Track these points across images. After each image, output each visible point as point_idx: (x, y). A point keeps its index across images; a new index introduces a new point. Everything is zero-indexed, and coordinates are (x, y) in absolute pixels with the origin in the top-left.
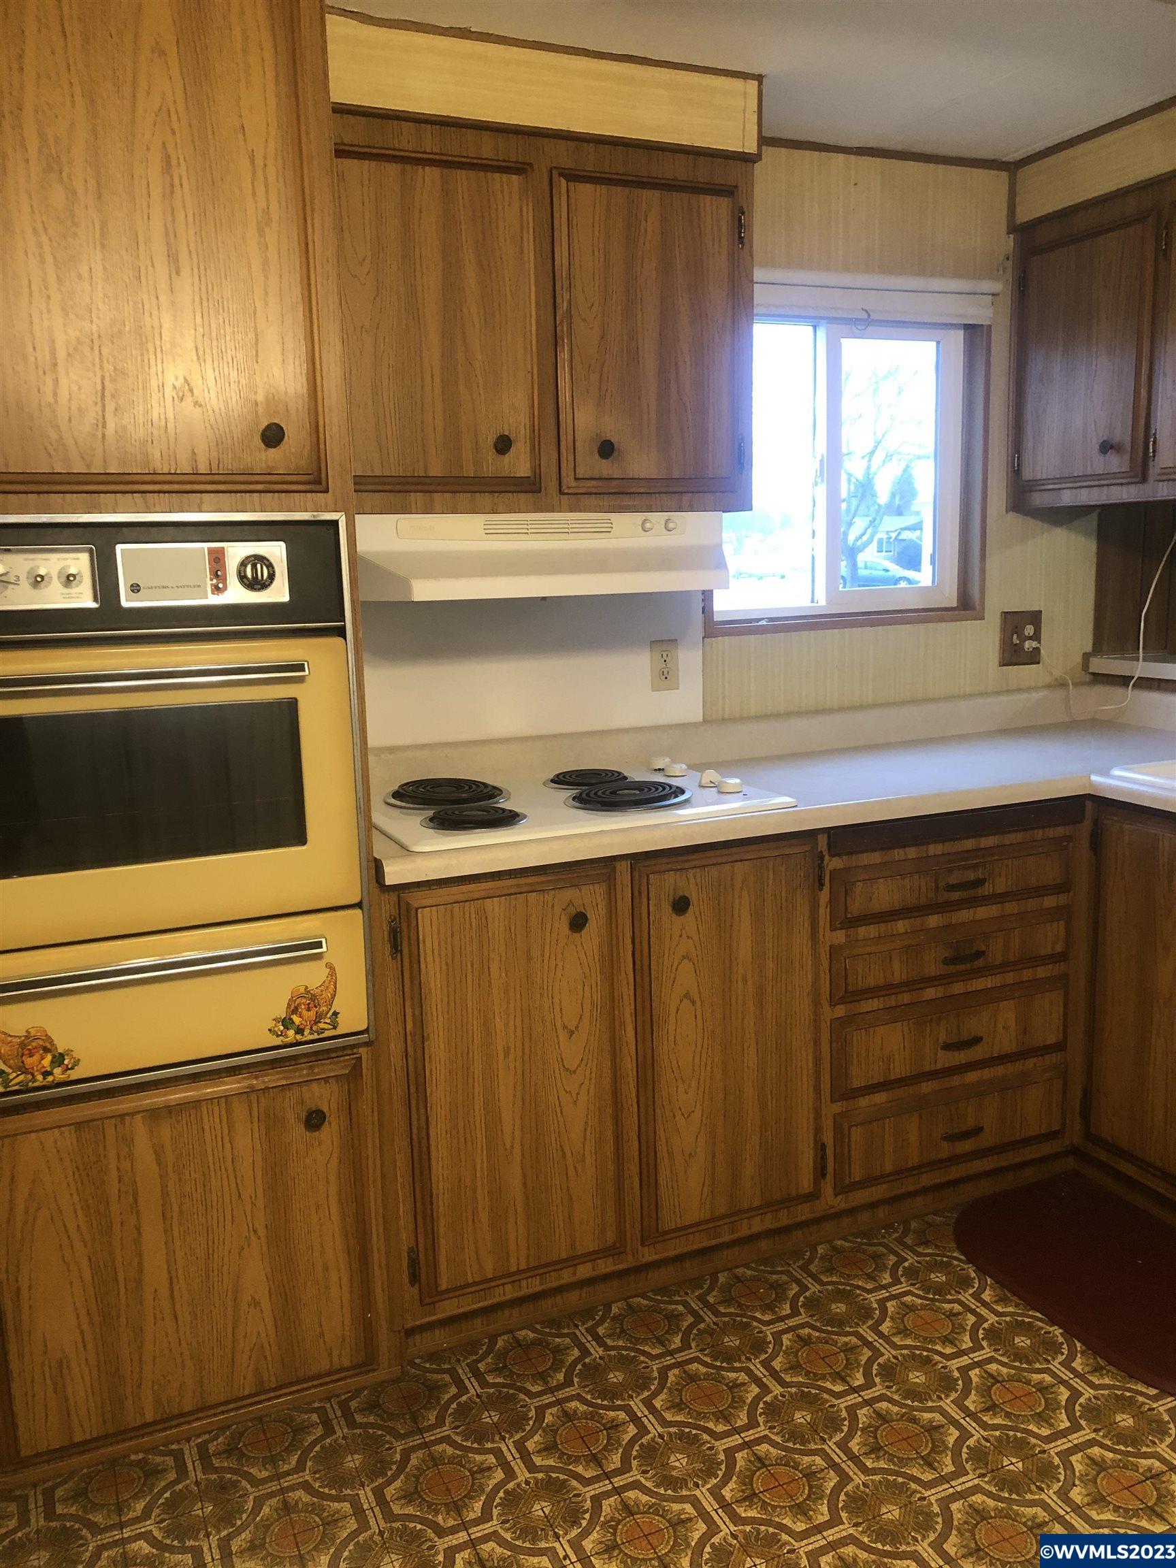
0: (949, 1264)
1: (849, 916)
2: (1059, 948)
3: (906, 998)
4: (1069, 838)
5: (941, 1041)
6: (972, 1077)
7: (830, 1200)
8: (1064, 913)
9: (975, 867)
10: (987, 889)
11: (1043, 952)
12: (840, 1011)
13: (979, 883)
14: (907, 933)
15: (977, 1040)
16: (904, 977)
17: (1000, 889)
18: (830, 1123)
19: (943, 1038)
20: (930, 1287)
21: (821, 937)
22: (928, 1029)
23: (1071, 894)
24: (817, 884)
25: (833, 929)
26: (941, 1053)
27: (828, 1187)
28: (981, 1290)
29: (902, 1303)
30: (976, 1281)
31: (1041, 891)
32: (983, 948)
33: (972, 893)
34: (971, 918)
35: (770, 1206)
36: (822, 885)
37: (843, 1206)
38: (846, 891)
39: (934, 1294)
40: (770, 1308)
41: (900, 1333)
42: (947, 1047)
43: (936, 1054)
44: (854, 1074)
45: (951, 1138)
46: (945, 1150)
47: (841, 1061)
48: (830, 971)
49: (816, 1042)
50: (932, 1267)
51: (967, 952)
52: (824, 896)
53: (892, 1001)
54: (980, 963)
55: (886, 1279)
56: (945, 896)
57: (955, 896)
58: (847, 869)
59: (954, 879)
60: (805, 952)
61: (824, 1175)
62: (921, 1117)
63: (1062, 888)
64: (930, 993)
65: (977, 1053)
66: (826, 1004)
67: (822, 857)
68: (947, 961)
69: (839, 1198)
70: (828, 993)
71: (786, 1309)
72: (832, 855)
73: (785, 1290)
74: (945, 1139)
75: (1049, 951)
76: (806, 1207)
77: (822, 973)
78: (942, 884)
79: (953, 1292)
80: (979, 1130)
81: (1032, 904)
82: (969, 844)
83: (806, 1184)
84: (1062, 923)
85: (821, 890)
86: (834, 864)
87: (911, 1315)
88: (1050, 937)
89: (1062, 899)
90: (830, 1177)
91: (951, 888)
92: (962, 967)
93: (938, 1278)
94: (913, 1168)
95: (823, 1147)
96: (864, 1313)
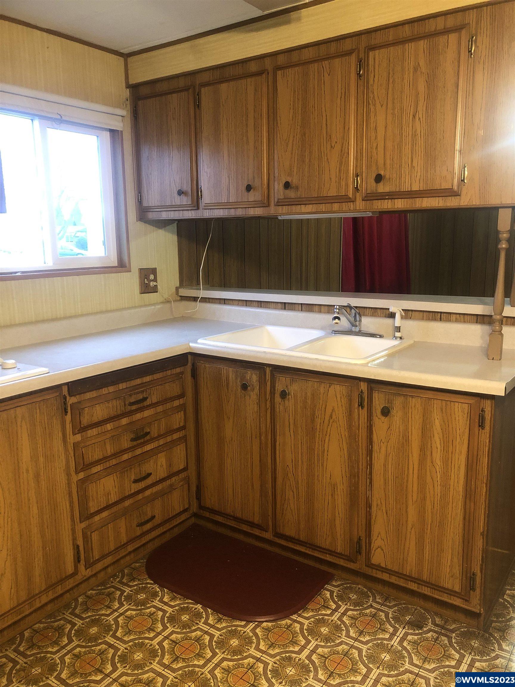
0: (145, 588)
1: (82, 426)
2: (182, 424)
3: (114, 462)
4: (182, 373)
5: (132, 479)
6: (148, 493)
7: (84, 572)
8: (183, 408)
9: (142, 392)
10: (148, 402)
11: (175, 427)
12: (81, 475)
13: (145, 399)
14: (112, 429)
15: (149, 475)
16: (112, 451)
17: (155, 400)
18: (81, 534)
19: (133, 478)
20: (139, 603)
21: (68, 439)
22: (126, 474)
23: (185, 398)
24: (64, 412)
25: (74, 434)
26: (133, 485)
27: (82, 567)
28: (163, 596)
29: (126, 617)
30: (160, 593)
31: (173, 399)
32: (149, 430)
33: (141, 405)
34: (142, 417)
35: (51, 587)
36: (66, 412)
37: (90, 574)
38: (80, 413)
39: (141, 606)
40: (56, 643)
41: (127, 634)
42: (136, 481)
43: (131, 486)
44: (91, 505)
45: (141, 525)
46: (138, 531)
47: (84, 500)
48: (74, 456)
49: (70, 494)
50: (137, 592)
51: (142, 434)
52: (68, 417)
53: (108, 464)
54: (148, 437)
55: (116, 605)
56: (129, 408)
57: (134, 407)
58: (79, 402)
59: (132, 400)
60: (60, 448)
61: (79, 561)
62: (126, 518)
63: (182, 396)
64: (125, 457)
65: (149, 481)
66: (73, 473)
67: (65, 398)
68: (133, 440)
69: (88, 570)
70: (74, 468)
71: (65, 640)
72: (70, 395)
73: (63, 630)
74: (137, 526)
75: (178, 426)
76: (71, 581)
77: (70, 458)
78: (127, 403)
79: (150, 602)
80: (153, 517)
81: (168, 405)
82: (138, 381)
83: (70, 569)
84: (182, 412)
85: (66, 415)
86: (71, 400)
87: (131, 622)
88: (178, 419)
89: (181, 401)
90: (82, 562)
91: (131, 404)
92: (139, 442)
93: (142, 596)
94: (124, 544)
95: (78, 547)
96: (107, 629)
